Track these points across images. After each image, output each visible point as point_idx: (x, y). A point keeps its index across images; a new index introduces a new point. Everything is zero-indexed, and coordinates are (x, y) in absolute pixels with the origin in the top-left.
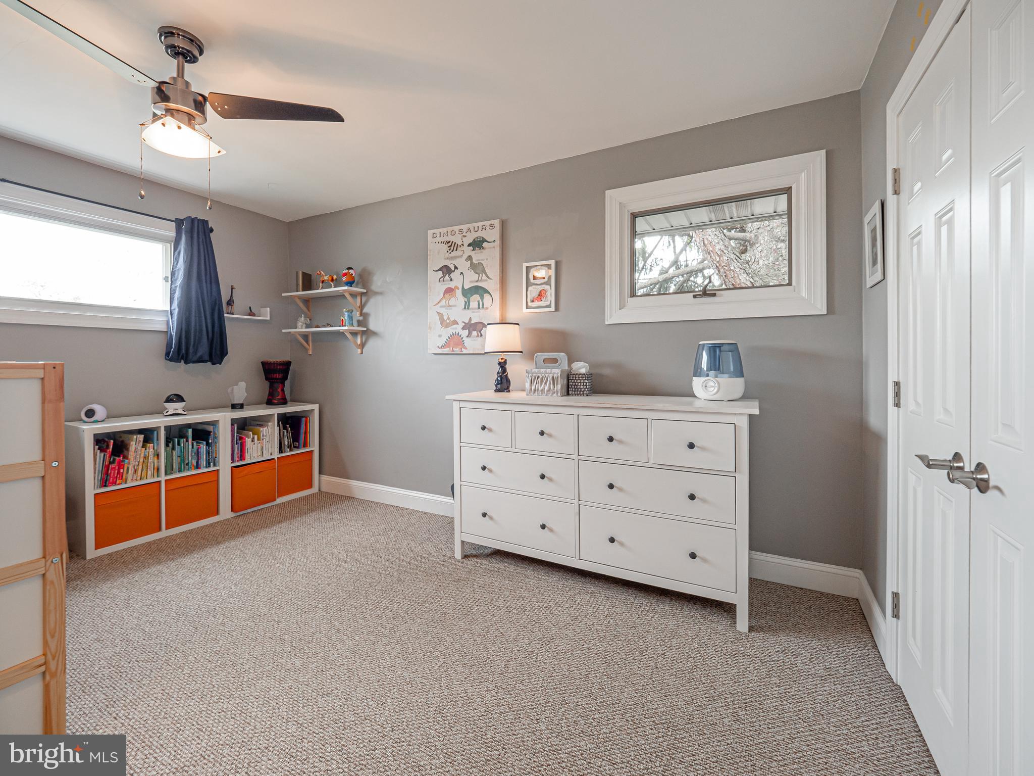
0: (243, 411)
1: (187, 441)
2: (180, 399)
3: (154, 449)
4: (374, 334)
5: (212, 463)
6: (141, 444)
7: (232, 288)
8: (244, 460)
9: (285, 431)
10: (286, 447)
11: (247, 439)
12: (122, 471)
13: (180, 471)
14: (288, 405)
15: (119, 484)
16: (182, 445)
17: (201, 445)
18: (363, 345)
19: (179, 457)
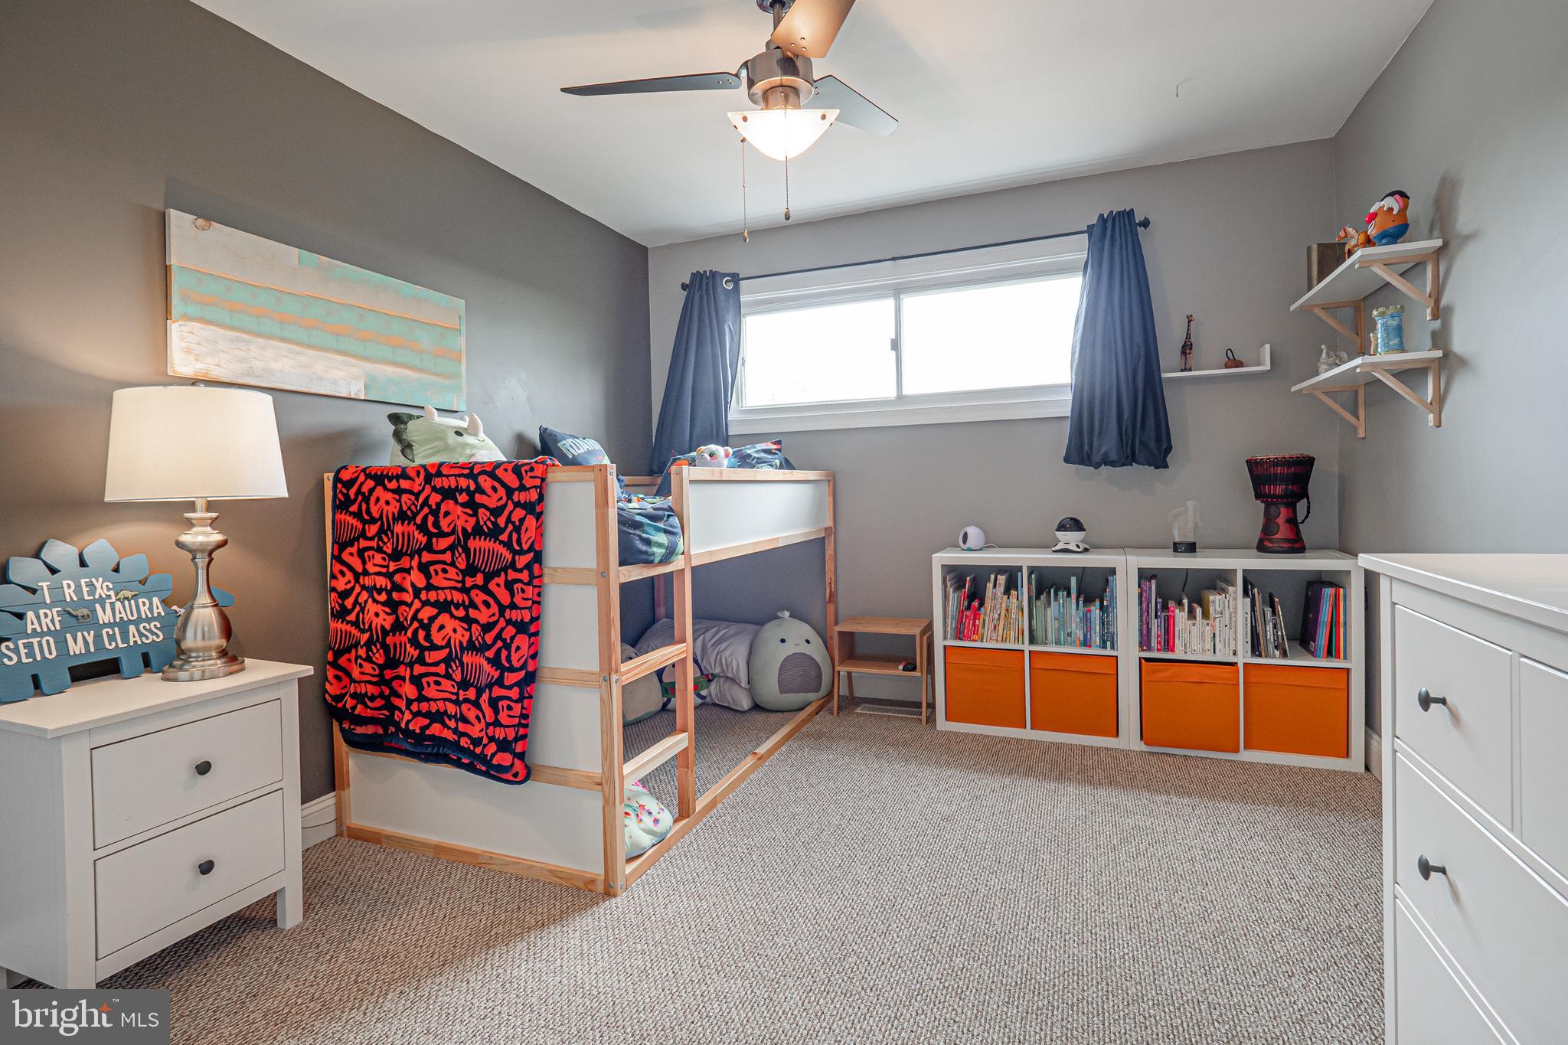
0: (1195, 557)
1: (1069, 595)
2: (1076, 525)
3: (1018, 599)
4: (1462, 362)
5: (1108, 643)
6: (1002, 589)
7: (1190, 319)
8: (1173, 650)
9: (1268, 611)
10: (1271, 647)
11: (1177, 611)
12: (977, 623)
13: (1058, 643)
14: (1306, 554)
15: (973, 640)
16: (1061, 602)
17: (1093, 608)
18: (1440, 400)
19: (1055, 619)
